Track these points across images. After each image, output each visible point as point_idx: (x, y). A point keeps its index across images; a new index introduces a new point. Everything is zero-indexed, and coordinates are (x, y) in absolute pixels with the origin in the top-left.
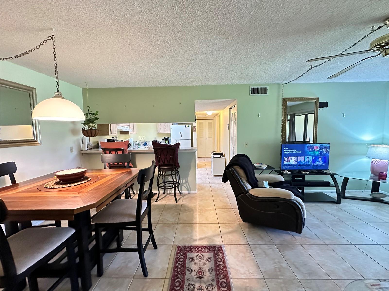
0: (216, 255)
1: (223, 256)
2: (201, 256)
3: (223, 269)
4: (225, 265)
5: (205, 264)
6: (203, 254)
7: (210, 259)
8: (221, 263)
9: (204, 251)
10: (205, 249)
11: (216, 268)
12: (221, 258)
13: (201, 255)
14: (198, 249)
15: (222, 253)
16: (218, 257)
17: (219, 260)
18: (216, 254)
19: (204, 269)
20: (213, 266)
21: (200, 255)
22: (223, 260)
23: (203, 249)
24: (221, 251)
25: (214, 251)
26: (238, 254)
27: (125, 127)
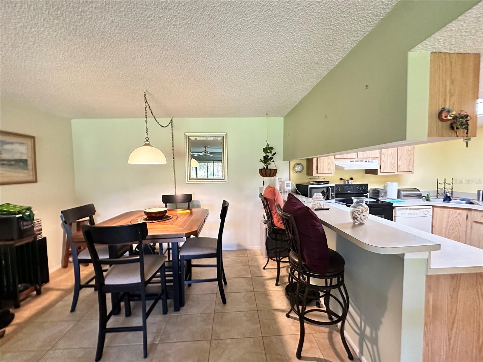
27: (364, 161)
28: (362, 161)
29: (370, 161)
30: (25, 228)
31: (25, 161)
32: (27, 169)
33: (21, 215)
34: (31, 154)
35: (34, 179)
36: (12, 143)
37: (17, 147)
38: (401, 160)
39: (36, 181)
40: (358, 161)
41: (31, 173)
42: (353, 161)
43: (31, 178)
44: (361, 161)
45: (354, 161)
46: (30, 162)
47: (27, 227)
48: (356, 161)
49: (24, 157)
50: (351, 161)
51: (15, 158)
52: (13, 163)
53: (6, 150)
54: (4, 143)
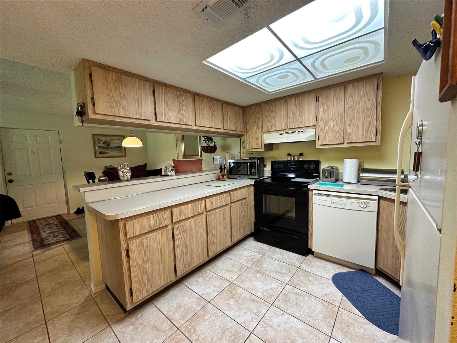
0: (42, 245)
1: (34, 247)
3: (36, 242)
4: (33, 244)
5: (52, 239)
6: (55, 241)
7: (47, 242)
10: (53, 243)
11: (42, 241)
12: (37, 245)
14: (60, 241)
17: (39, 244)
21: (57, 240)
27: (297, 132)
28: (295, 132)
29: (304, 130)
31: (120, 147)
32: (122, 151)
36: (114, 140)
37: (116, 141)
38: (352, 125)
39: (125, 156)
40: (289, 133)
41: (124, 152)
42: (283, 134)
43: (124, 155)
44: (292, 133)
45: (284, 132)
48: (286, 133)
50: (281, 134)
51: (116, 146)
52: (115, 148)
53: (112, 143)
54: (111, 140)
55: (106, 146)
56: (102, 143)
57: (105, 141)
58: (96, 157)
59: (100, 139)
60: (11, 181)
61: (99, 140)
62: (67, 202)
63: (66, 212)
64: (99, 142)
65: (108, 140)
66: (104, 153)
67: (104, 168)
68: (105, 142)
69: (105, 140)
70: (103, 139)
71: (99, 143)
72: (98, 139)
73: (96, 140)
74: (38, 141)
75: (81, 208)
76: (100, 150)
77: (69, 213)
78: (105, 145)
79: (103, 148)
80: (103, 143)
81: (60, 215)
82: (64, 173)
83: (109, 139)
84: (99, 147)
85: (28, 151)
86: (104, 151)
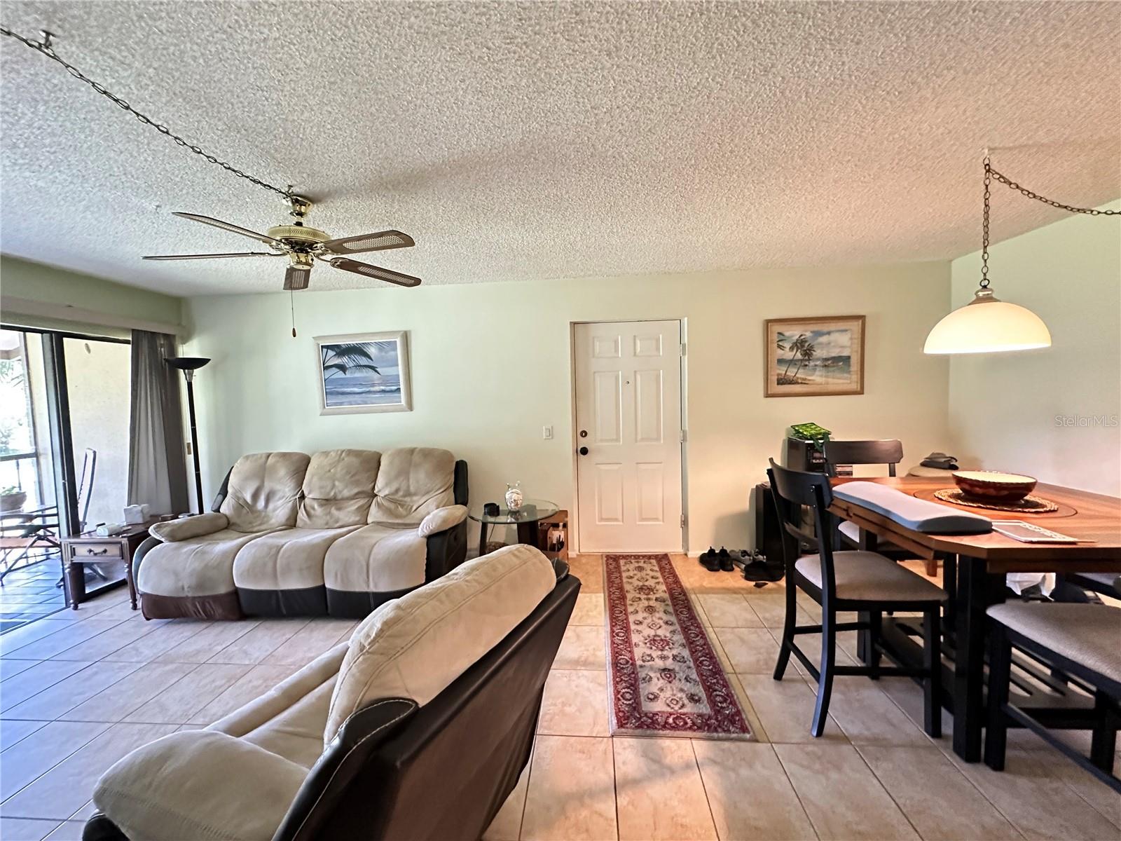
0: (636, 706)
1: (616, 705)
2: (672, 706)
3: (622, 680)
4: (615, 687)
5: (661, 690)
6: (669, 710)
7: (649, 698)
8: (624, 691)
9: (668, 717)
10: (666, 723)
11: (635, 682)
12: (624, 699)
13: (672, 708)
14: (686, 723)
15: (620, 711)
16: (630, 702)
17: (628, 696)
18: (634, 708)
19: (662, 681)
20: (641, 686)
21: (676, 708)
22: (619, 696)
23: (671, 720)
24: (621, 714)
25: (641, 717)
26: (579, 710)
30: (814, 461)
31: (847, 359)
33: (812, 442)
34: (857, 347)
35: (859, 389)
36: (829, 333)
37: (835, 337)
39: (863, 393)
41: (855, 377)
43: (855, 386)
46: (855, 360)
47: (818, 461)
49: (845, 353)
51: (833, 355)
52: (830, 362)
53: (821, 344)
54: (818, 334)
55: (799, 356)
56: (787, 349)
57: (797, 340)
58: (768, 395)
59: (783, 335)
60: (584, 451)
61: (782, 337)
62: (685, 523)
63: (681, 550)
64: (780, 343)
65: (808, 334)
66: (791, 382)
67: (787, 430)
68: (800, 344)
69: (797, 337)
70: (794, 333)
71: (779, 347)
72: (779, 333)
73: (775, 337)
74: (638, 350)
75: (717, 552)
76: (782, 370)
77: (686, 555)
78: (799, 354)
79: (791, 362)
80: (791, 349)
81: (666, 556)
82: (684, 439)
83: (812, 332)
84: (781, 361)
85: (617, 378)
86: (792, 372)
